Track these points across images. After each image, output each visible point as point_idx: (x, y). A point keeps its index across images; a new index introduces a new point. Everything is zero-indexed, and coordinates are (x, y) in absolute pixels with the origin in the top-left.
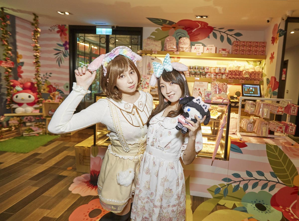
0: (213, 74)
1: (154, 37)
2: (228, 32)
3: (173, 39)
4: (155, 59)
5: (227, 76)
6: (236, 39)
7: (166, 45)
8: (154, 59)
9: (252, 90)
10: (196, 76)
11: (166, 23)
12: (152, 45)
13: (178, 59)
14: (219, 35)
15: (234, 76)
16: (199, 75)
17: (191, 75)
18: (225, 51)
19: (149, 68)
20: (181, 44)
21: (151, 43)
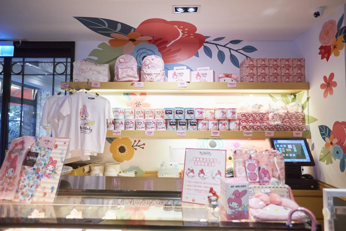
0: (212, 122)
1: (96, 58)
2: (230, 46)
3: (131, 59)
4: (96, 99)
5: (239, 124)
6: (247, 57)
7: (118, 71)
8: (94, 99)
9: (292, 149)
10: (179, 127)
11: (115, 30)
12: (91, 72)
13: (143, 97)
14: (215, 51)
15: (251, 124)
16: (185, 125)
17: (169, 126)
18: (231, 77)
19: (84, 116)
20: (147, 67)
21: (88, 69)
